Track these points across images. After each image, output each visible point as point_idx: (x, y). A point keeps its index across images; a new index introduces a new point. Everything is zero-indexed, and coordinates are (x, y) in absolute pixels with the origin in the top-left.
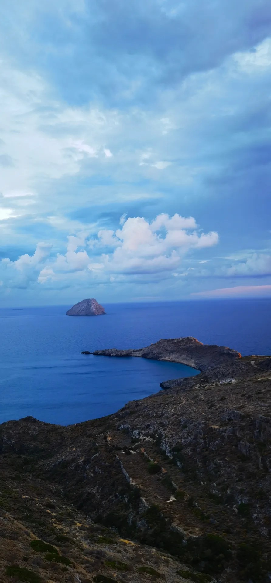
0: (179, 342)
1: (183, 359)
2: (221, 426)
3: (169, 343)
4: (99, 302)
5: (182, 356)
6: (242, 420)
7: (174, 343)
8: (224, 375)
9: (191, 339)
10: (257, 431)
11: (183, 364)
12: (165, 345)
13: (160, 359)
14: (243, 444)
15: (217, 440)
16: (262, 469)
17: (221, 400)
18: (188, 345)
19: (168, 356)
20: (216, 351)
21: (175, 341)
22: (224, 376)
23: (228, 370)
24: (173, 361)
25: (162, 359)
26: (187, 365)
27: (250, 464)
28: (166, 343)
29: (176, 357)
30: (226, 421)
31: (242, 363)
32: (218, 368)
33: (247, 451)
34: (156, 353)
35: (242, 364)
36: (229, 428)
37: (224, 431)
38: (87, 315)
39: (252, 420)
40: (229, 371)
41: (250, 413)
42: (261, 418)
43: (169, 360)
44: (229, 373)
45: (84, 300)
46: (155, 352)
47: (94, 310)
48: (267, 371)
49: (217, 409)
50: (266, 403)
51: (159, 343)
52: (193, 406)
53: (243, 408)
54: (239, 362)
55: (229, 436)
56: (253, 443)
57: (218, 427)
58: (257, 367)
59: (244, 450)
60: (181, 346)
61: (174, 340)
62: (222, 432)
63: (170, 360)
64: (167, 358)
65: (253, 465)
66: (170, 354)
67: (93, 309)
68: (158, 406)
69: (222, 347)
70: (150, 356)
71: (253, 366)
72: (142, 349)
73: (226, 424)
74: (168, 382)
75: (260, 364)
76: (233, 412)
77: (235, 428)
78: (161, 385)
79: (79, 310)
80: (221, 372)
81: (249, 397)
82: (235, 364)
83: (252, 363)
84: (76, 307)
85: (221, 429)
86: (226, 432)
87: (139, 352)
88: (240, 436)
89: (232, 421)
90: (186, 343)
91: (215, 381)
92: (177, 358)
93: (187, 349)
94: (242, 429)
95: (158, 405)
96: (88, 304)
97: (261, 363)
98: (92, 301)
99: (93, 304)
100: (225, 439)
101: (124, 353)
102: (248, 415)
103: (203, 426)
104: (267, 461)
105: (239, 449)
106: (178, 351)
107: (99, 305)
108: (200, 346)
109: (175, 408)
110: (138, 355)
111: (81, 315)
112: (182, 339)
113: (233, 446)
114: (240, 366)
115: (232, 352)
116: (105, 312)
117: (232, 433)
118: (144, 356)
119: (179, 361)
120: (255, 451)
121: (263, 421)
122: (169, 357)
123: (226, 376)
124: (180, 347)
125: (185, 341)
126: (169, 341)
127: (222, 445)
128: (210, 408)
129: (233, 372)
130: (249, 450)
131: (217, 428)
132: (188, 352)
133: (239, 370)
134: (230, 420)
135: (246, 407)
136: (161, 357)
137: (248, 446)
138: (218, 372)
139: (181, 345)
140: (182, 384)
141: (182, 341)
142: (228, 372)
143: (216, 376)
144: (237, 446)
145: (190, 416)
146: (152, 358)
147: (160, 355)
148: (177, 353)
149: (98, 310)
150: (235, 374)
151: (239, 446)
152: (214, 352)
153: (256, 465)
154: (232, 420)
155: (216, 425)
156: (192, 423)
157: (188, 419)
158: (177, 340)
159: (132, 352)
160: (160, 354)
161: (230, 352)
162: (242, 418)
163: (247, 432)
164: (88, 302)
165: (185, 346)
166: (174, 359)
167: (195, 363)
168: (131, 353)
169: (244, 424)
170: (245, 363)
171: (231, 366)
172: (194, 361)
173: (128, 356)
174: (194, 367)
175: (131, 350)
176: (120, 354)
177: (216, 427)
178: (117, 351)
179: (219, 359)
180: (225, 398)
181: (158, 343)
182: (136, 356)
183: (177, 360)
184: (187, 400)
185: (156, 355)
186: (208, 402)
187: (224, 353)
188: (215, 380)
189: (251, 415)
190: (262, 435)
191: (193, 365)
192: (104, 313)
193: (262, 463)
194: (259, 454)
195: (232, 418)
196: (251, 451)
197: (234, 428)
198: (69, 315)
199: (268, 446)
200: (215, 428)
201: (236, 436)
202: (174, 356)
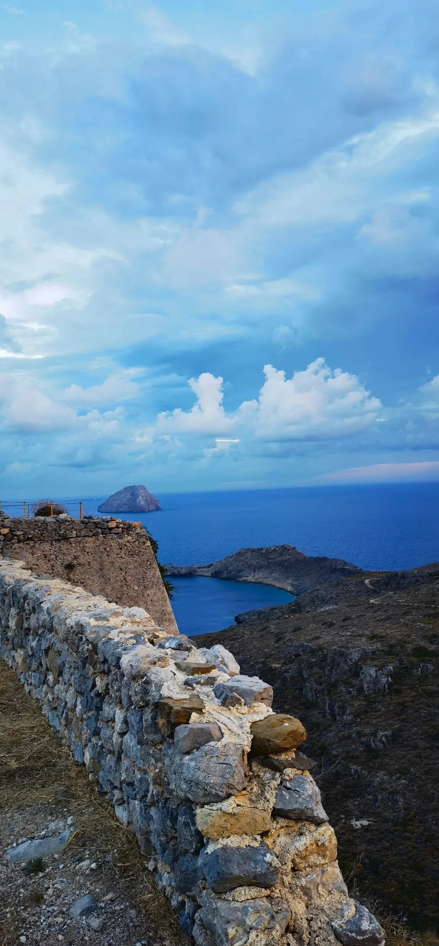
0: (269, 552)
1: (276, 579)
2: (285, 663)
3: (253, 554)
4: (151, 490)
5: (273, 575)
6: (312, 655)
7: (262, 554)
8: (324, 600)
9: (288, 547)
10: (329, 668)
11: (274, 586)
12: (247, 558)
13: (239, 579)
14: (309, 686)
15: (276, 683)
16: (329, 717)
17: (295, 630)
18: (284, 558)
19: (252, 575)
20: (325, 567)
21: (264, 551)
22: (325, 602)
23: (330, 593)
24: (260, 583)
25: (242, 579)
26: (280, 588)
27: (316, 712)
28: (249, 554)
29: (265, 576)
30: (291, 657)
31: (351, 582)
32: (317, 590)
33: (313, 695)
34: (234, 570)
35: (351, 584)
36: (294, 666)
37: (287, 671)
38: (130, 512)
39: (325, 654)
40: (332, 594)
41: (324, 646)
42: (335, 650)
43: (253, 580)
44: (332, 597)
45: (126, 488)
46: (232, 568)
47: (142, 503)
48: (384, 593)
49: (284, 643)
50: (349, 631)
51: (239, 554)
52: (256, 640)
53: (317, 639)
54: (348, 581)
55: (292, 678)
56: (321, 684)
57: (280, 665)
58: (372, 587)
59: (310, 695)
60: (272, 559)
61: (262, 549)
62: (284, 672)
63: (255, 581)
64: (250, 577)
65: (319, 713)
66: (255, 572)
67: (141, 501)
68: (210, 643)
69: (335, 560)
70: (225, 575)
71: (366, 586)
72: (212, 565)
73: (291, 662)
74: (246, 614)
75: (377, 584)
76: (302, 645)
77: (302, 666)
78: (237, 619)
79: (119, 504)
80: (320, 596)
81: (331, 625)
82: (342, 583)
83: (367, 581)
84: (113, 499)
85: (283, 668)
86: (289, 672)
87: (207, 569)
88: (307, 676)
89: (299, 657)
90: (281, 554)
91: (310, 610)
92: (266, 578)
93: (281, 564)
94: (310, 666)
95: (209, 641)
96: (133, 494)
97: (378, 582)
98: (140, 488)
99: (141, 493)
100: (287, 681)
101: (183, 571)
102: (321, 648)
103: (260, 665)
104: (336, 707)
105: (304, 693)
106: (268, 567)
107: (150, 495)
108: (302, 558)
109: (232, 644)
110: (205, 574)
111: (121, 512)
112: (274, 548)
113: (296, 689)
114: (349, 586)
115: (348, 568)
116: (160, 506)
117: (297, 673)
118: (216, 575)
119: (269, 582)
120: (323, 695)
121: (336, 655)
122: (254, 576)
123: (327, 602)
124: (270, 560)
125: (280, 551)
126: (253, 551)
127: (283, 689)
128: (276, 642)
129: (338, 596)
130: (316, 694)
131: (278, 668)
132: (282, 568)
133: (346, 592)
134: (297, 655)
135: (322, 637)
136: (240, 577)
137: (315, 688)
138: (317, 597)
139: (273, 557)
140: (262, 615)
141: (275, 550)
142: (330, 596)
143: (313, 602)
144: (301, 689)
145: (248, 654)
146: (227, 579)
147: (240, 574)
148: (266, 570)
149: (148, 504)
150: (341, 599)
151: (304, 689)
152: (322, 568)
153: (323, 713)
154: (300, 655)
155: (277, 664)
156: (248, 663)
157: (245, 658)
158: (266, 550)
159: (197, 569)
160: (239, 572)
161: (345, 567)
162: (313, 652)
163: (316, 670)
164: (132, 491)
165: (279, 559)
166: (260, 580)
167: (292, 585)
168: (195, 571)
169: (314, 660)
170: (356, 582)
171: (335, 587)
172: (291, 581)
173: (190, 575)
174: (290, 592)
175: (195, 567)
176: (178, 572)
177: (277, 666)
178: (173, 567)
179: (329, 578)
180: (300, 629)
181: (236, 554)
182: (202, 576)
183: (265, 581)
184: (251, 633)
185: (233, 573)
186: (277, 635)
187: (336, 570)
188: (310, 608)
189: (324, 648)
190: (334, 672)
191: (289, 588)
192: (158, 509)
193: (329, 709)
194: (327, 698)
195: (300, 653)
196: (318, 695)
197: (299, 665)
198: (102, 512)
199: (340, 687)
200: (275, 668)
201: (302, 676)
202: (261, 574)
